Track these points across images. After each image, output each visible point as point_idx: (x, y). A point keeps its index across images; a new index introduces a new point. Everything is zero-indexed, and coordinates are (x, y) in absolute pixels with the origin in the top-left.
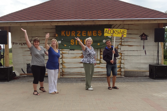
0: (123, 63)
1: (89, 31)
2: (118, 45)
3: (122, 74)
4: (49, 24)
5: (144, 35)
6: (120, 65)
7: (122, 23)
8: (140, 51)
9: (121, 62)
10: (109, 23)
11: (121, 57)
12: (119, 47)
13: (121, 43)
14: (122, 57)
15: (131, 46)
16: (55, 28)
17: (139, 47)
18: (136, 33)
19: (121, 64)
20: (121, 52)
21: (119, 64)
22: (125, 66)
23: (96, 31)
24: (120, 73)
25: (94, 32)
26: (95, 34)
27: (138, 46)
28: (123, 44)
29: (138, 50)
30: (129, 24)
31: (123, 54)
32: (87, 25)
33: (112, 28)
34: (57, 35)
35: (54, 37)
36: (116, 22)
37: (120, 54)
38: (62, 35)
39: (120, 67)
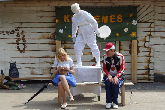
0: (153, 63)
1: (104, 16)
2: (146, 36)
3: (150, 78)
6: (148, 66)
9: (149, 61)
10: (134, 4)
11: (150, 54)
12: (148, 39)
13: (150, 33)
14: (152, 54)
15: (164, 37)
19: (150, 64)
20: (150, 46)
21: (147, 64)
22: (156, 67)
23: (114, 16)
24: (147, 76)
25: (111, 16)
26: (113, 20)
28: (153, 34)
31: (152, 50)
32: (102, 6)
33: (138, 11)
34: (58, 20)
35: (53, 24)
36: (144, 3)
37: (148, 49)
38: (65, 21)
39: (148, 68)
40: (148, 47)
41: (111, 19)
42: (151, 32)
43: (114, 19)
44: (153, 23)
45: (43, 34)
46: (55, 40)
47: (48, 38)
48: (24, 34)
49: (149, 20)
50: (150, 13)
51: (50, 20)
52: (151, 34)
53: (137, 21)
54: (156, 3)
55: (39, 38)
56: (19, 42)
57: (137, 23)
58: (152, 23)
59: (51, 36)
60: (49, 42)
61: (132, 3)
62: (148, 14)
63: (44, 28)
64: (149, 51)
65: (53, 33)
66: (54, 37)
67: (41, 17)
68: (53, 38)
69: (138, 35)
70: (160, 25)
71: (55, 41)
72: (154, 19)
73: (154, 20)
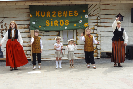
0: (100, 44)
1: (64, 12)
2: (94, 26)
3: (98, 56)
4: (22, 4)
10: (86, 3)
11: (97, 38)
12: (96, 27)
15: (107, 27)
16: (29, 8)
18: (113, 14)
19: (98, 45)
20: (98, 33)
21: (96, 46)
22: (102, 48)
23: (72, 12)
24: (96, 54)
25: (69, 12)
26: (71, 15)
28: (99, 24)
30: (105, 4)
31: (99, 35)
32: (63, 5)
33: (88, 8)
34: (32, 15)
35: (27, 18)
36: (93, 2)
37: (96, 35)
38: (37, 16)
39: (96, 48)
40: (96, 34)
41: (70, 14)
42: (98, 23)
43: (72, 13)
45: (20, 25)
46: (30, 29)
47: (25, 29)
48: (7, 26)
49: (96, 14)
50: (97, 10)
51: (25, 15)
52: (98, 24)
53: (88, 15)
54: (101, 2)
55: (18, 28)
56: (3, 32)
57: (88, 17)
58: (98, 16)
59: (27, 27)
60: (25, 31)
61: (84, 3)
62: (95, 10)
63: (21, 21)
64: (97, 36)
65: (28, 25)
67: (18, 13)
68: (28, 28)
69: (89, 25)
70: (104, 18)
71: (29, 31)
72: (99, 13)
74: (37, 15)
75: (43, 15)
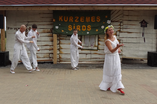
0: (122, 50)
2: (117, 32)
4: (46, 9)
5: (144, 22)
7: (121, 9)
8: (139, 39)
15: (130, 33)
16: (52, 13)
17: (139, 34)
18: (136, 20)
20: (120, 39)
22: (123, 53)
23: (94, 17)
25: (92, 17)
27: (137, 33)
28: (121, 30)
29: (137, 37)
30: (129, 10)
31: (121, 41)
32: (86, 10)
33: (111, 14)
34: (55, 20)
35: (51, 22)
36: (116, 8)
41: (92, 19)
42: (120, 28)
43: (94, 19)
44: (122, 22)
45: (44, 29)
47: (48, 33)
49: (119, 20)
50: (120, 15)
51: (49, 20)
53: (110, 21)
54: (124, 8)
55: (41, 32)
59: (50, 31)
60: (48, 35)
62: (118, 16)
63: (45, 26)
65: (51, 29)
66: (52, 31)
67: (42, 18)
70: (127, 24)
71: (52, 35)
73: (122, 20)
74: (61, 20)
75: (66, 20)
